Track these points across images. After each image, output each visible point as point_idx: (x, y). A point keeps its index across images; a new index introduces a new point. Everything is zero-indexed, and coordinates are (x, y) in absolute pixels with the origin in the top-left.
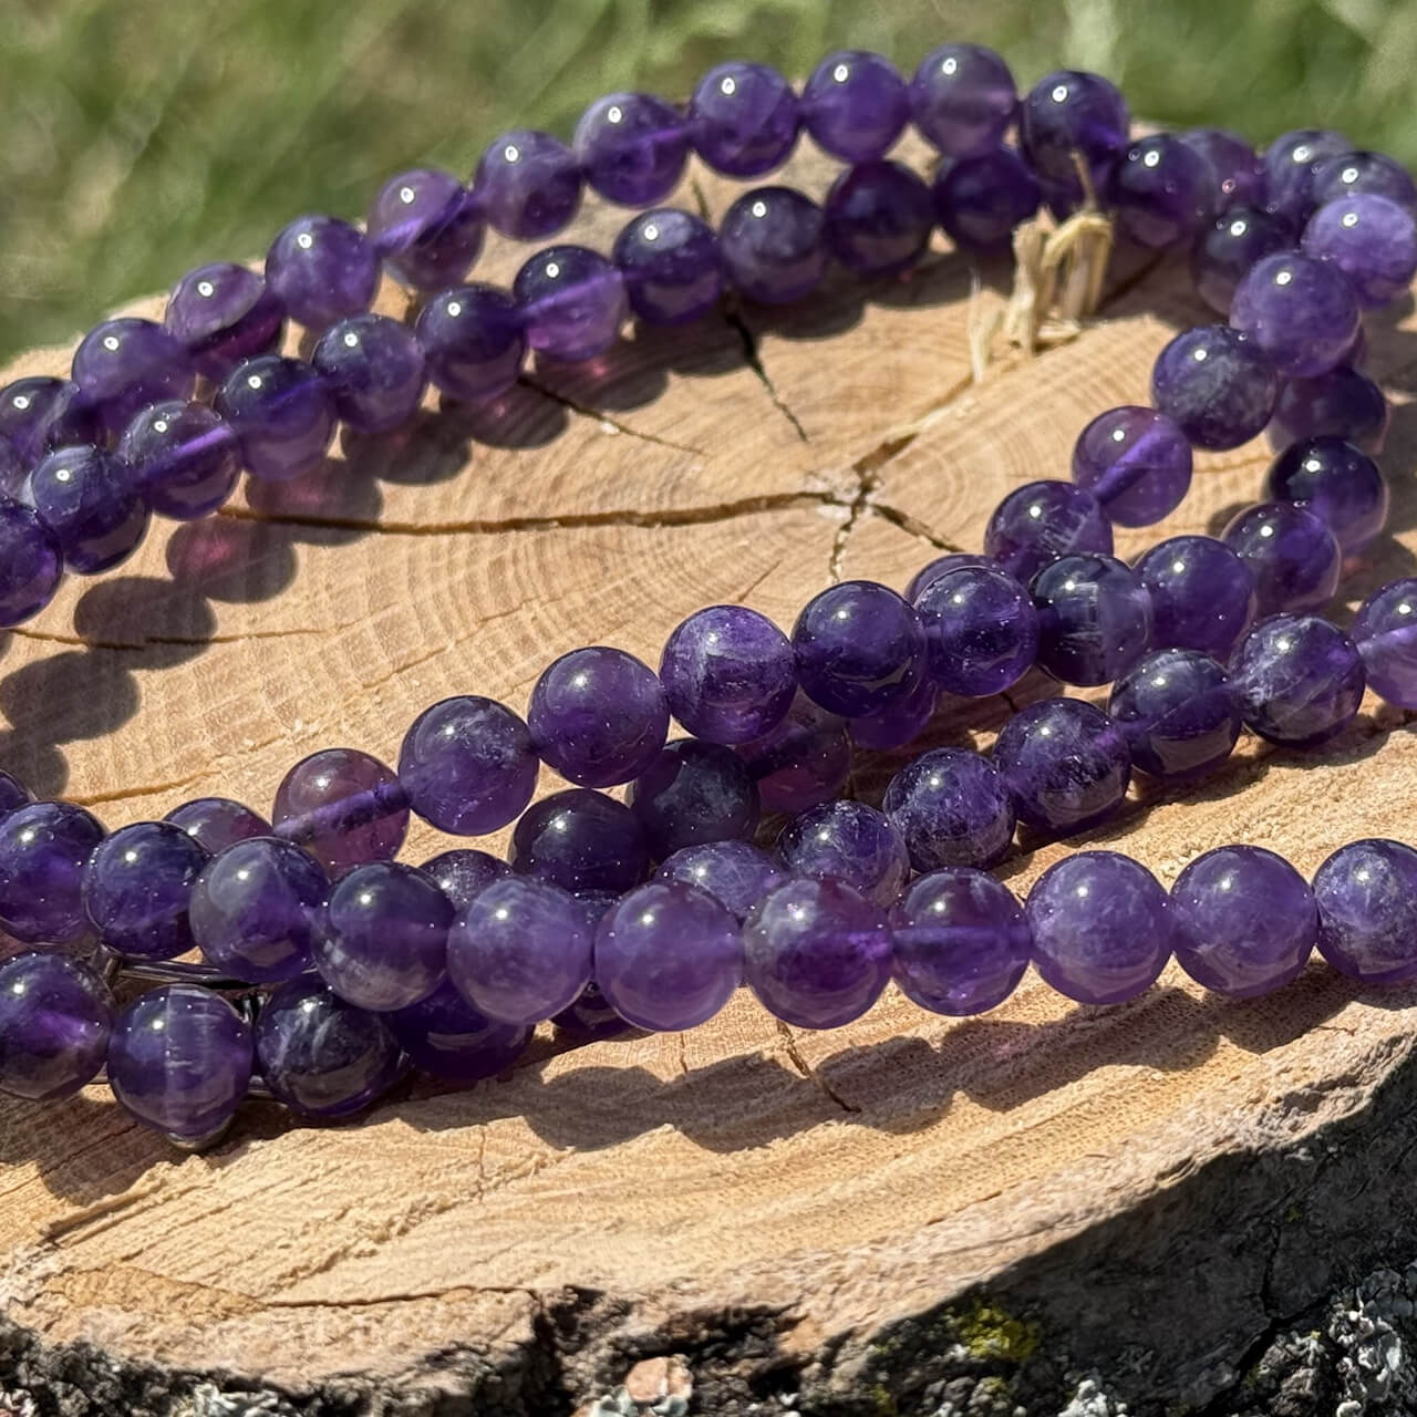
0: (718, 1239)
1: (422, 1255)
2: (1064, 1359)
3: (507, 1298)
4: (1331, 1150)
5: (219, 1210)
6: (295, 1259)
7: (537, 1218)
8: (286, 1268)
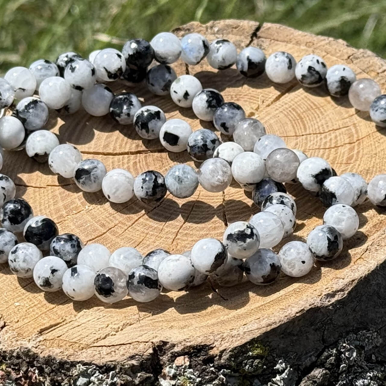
0: (195, 330)
1: (127, 335)
2: (275, 355)
3: (147, 344)
4: (338, 306)
5: (79, 326)
6: (97, 336)
7: (153, 326)
8: (96, 338)
